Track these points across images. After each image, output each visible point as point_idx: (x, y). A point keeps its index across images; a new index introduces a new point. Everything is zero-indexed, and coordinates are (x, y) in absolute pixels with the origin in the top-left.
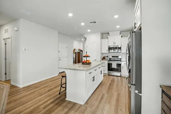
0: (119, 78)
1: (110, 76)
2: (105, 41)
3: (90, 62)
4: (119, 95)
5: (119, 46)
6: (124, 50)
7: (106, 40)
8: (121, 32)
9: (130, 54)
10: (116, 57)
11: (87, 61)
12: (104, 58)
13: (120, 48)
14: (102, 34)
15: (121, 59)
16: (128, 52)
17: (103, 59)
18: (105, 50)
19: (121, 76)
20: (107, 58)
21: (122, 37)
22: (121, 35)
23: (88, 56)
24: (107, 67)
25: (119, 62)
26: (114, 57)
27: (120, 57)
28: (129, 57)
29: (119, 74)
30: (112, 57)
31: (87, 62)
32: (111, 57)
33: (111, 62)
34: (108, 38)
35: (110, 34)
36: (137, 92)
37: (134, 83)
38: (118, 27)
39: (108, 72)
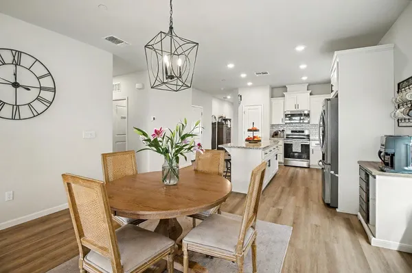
0: (306, 170)
1: (288, 168)
2: (278, 102)
3: (259, 139)
4: (307, 188)
5: (306, 112)
6: (316, 119)
7: (280, 100)
8: (309, 85)
9: (324, 127)
10: (299, 132)
11: (254, 137)
12: (275, 135)
13: (308, 115)
14: (272, 88)
15: (308, 136)
16: (321, 123)
17: (273, 137)
18: (279, 119)
19: (309, 168)
20: (282, 134)
21: (311, 94)
22: (310, 91)
23: (256, 130)
24: (281, 151)
25: (305, 142)
26: (296, 132)
27: (306, 133)
28: (323, 132)
29: (304, 164)
30: (292, 132)
31: (255, 139)
32: (290, 133)
33: (289, 142)
34: (284, 96)
35: (288, 89)
36: (332, 172)
37: (329, 162)
38: (304, 78)
39: (285, 160)
